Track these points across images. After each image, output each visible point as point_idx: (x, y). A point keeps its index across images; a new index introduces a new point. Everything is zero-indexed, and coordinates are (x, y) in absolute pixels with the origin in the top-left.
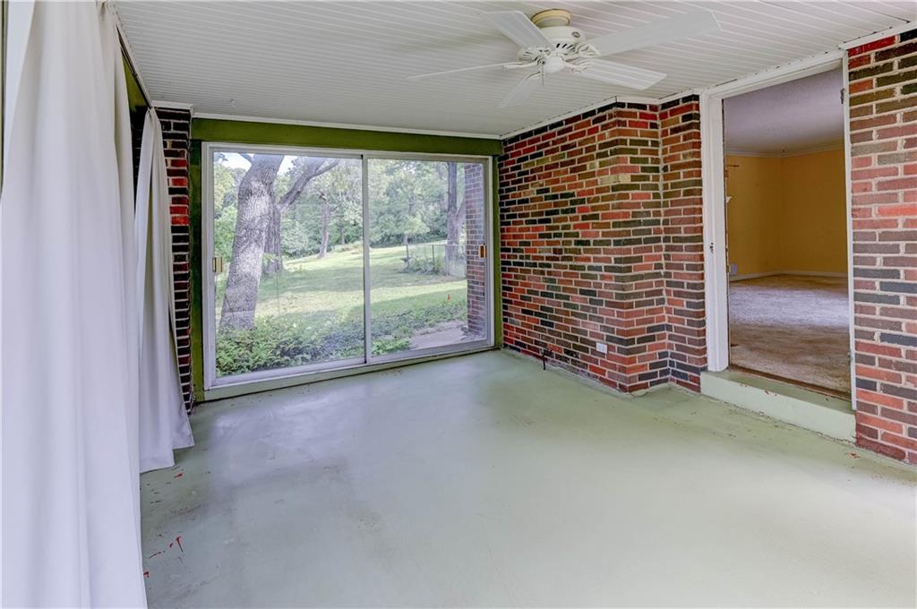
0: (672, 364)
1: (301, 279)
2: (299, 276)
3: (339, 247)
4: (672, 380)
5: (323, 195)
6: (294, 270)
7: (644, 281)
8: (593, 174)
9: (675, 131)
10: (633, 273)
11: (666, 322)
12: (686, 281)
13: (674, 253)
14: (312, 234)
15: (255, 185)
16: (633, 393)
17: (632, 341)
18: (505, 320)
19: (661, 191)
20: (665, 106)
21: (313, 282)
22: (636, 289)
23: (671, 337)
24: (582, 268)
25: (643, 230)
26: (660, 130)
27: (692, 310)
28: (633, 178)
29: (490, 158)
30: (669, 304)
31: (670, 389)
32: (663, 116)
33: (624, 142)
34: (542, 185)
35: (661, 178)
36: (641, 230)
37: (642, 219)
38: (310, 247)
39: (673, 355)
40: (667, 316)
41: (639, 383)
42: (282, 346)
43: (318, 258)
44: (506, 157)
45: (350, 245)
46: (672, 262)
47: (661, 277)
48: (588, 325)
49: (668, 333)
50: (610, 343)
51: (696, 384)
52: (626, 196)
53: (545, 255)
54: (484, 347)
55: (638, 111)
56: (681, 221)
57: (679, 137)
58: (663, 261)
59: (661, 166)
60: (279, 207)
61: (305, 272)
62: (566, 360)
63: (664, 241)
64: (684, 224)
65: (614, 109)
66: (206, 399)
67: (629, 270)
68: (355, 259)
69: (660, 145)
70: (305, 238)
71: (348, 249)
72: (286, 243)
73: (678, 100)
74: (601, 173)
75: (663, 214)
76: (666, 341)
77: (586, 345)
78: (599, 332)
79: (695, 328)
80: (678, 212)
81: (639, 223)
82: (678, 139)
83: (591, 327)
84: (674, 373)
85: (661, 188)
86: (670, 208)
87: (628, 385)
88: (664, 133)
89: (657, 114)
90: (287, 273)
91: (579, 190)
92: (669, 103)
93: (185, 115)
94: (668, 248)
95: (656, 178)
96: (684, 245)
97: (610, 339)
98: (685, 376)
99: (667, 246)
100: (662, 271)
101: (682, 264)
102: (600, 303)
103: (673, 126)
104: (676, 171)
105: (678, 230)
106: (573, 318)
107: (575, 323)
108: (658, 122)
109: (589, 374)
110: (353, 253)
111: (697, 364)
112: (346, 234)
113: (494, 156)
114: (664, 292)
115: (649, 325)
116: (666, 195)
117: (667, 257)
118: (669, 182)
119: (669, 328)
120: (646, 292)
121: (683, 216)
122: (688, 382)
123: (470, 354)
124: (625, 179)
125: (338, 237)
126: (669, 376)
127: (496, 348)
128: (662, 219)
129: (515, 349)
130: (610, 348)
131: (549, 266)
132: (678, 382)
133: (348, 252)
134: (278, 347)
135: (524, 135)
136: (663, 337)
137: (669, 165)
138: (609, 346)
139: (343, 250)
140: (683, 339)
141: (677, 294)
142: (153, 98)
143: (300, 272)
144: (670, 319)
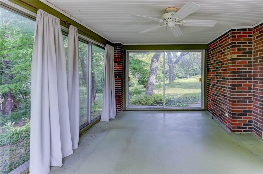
0: (254, 125)
1: (178, 85)
2: (178, 84)
3: (193, 76)
4: (254, 132)
5: (188, 61)
6: (177, 82)
7: (242, 93)
8: (226, 55)
9: (257, 37)
10: (237, 90)
11: (253, 110)
12: (259, 95)
13: (256, 84)
14: (186, 72)
15: (154, 59)
16: (234, 132)
17: (235, 114)
18: (208, 102)
19: (252, 61)
20: (255, 28)
21: (180, 86)
22: (238, 96)
23: (254, 116)
24: (223, 87)
25: (243, 75)
26: (253, 38)
27: (260, 106)
28: (238, 56)
29: (204, 50)
30: (254, 103)
31: (251, 134)
32: (254, 32)
33: (235, 43)
34: (215, 59)
35: (253, 56)
36: (242, 75)
37: (242, 71)
38: (185, 76)
39: (255, 123)
40: (253, 107)
41: (237, 129)
42: (156, 101)
43: (186, 79)
44: (208, 50)
45: (196, 76)
46: (255, 87)
47: (251, 93)
48: (224, 107)
49: (253, 114)
50: (229, 114)
51: (261, 135)
52: (235, 63)
53: (215, 82)
54: (200, 109)
55: (242, 31)
56: (258, 72)
57: (258, 40)
58: (252, 87)
59: (253, 51)
60: (173, 65)
61: (180, 83)
62: (219, 117)
63: (253, 80)
64: (259, 73)
65: (231, 32)
66: (126, 110)
67: (235, 89)
68: (196, 80)
69: (253, 43)
70: (184, 73)
71: (195, 77)
72: (179, 75)
73: (258, 26)
74: (228, 54)
75: (253, 69)
76: (253, 117)
77: (223, 114)
78: (226, 109)
79: (261, 114)
80: (257, 69)
81: (241, 72)
82: (258, 41)
83: (225, 107)
84: (255, 129)
85: (252, 59)
86: (255, 67)
87: (232, 129)
88: (254, 39)
89: (252, 31)
90: (175, 82)
91: (223, 60)
92: (256, 27)
93: (120, 45)
94: (255, 82)
95: (251, 56)
96: (259, 81)
97: (229, 112)
98: (258, 131)
99: (254, 81)
100: (252, 91)
101: (258, 89)
102: (226, 99)
103: (257, 36)
104: (257, 53)
105: (257, 75)
106: (221, 103)
107: (221, 105)
108: (252, 35)
109: (224, 123)
110: (196, 78)
111: (261, 127)
112: (196, 72)
113: (205, 50)
114: (252, 99)
115: (244, 110)
116: (254, 62)
117: (254, 85)
118: (255, 57)
119: (254, 112)
120: (243, 98)
121: (258, 70)
122: (259, 133)
123: (195, 110)
124: (235, 56)
125: (193, 73)
126: (253, 130)
127: (204, 110)
128: (252, 71)
129: (209, 111)
130: (229, 116)
131: (216, 86)
132: (256, 133)
133: (195, 78)
134: (155, 101)
135: (212, 42)
136: (251, 115)
137: (255, 50)
138: (228, 115)
139: (194, 77)
140: (257, 117)
141: (257, 100)
142: (113, 42)
143: (178, 83)
144: (254, 109)
